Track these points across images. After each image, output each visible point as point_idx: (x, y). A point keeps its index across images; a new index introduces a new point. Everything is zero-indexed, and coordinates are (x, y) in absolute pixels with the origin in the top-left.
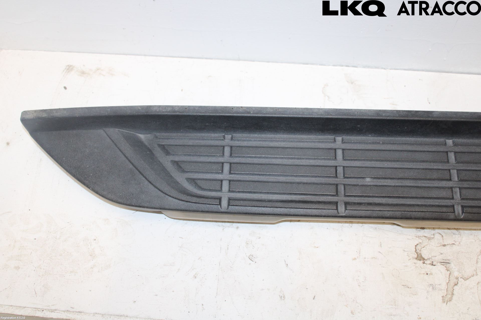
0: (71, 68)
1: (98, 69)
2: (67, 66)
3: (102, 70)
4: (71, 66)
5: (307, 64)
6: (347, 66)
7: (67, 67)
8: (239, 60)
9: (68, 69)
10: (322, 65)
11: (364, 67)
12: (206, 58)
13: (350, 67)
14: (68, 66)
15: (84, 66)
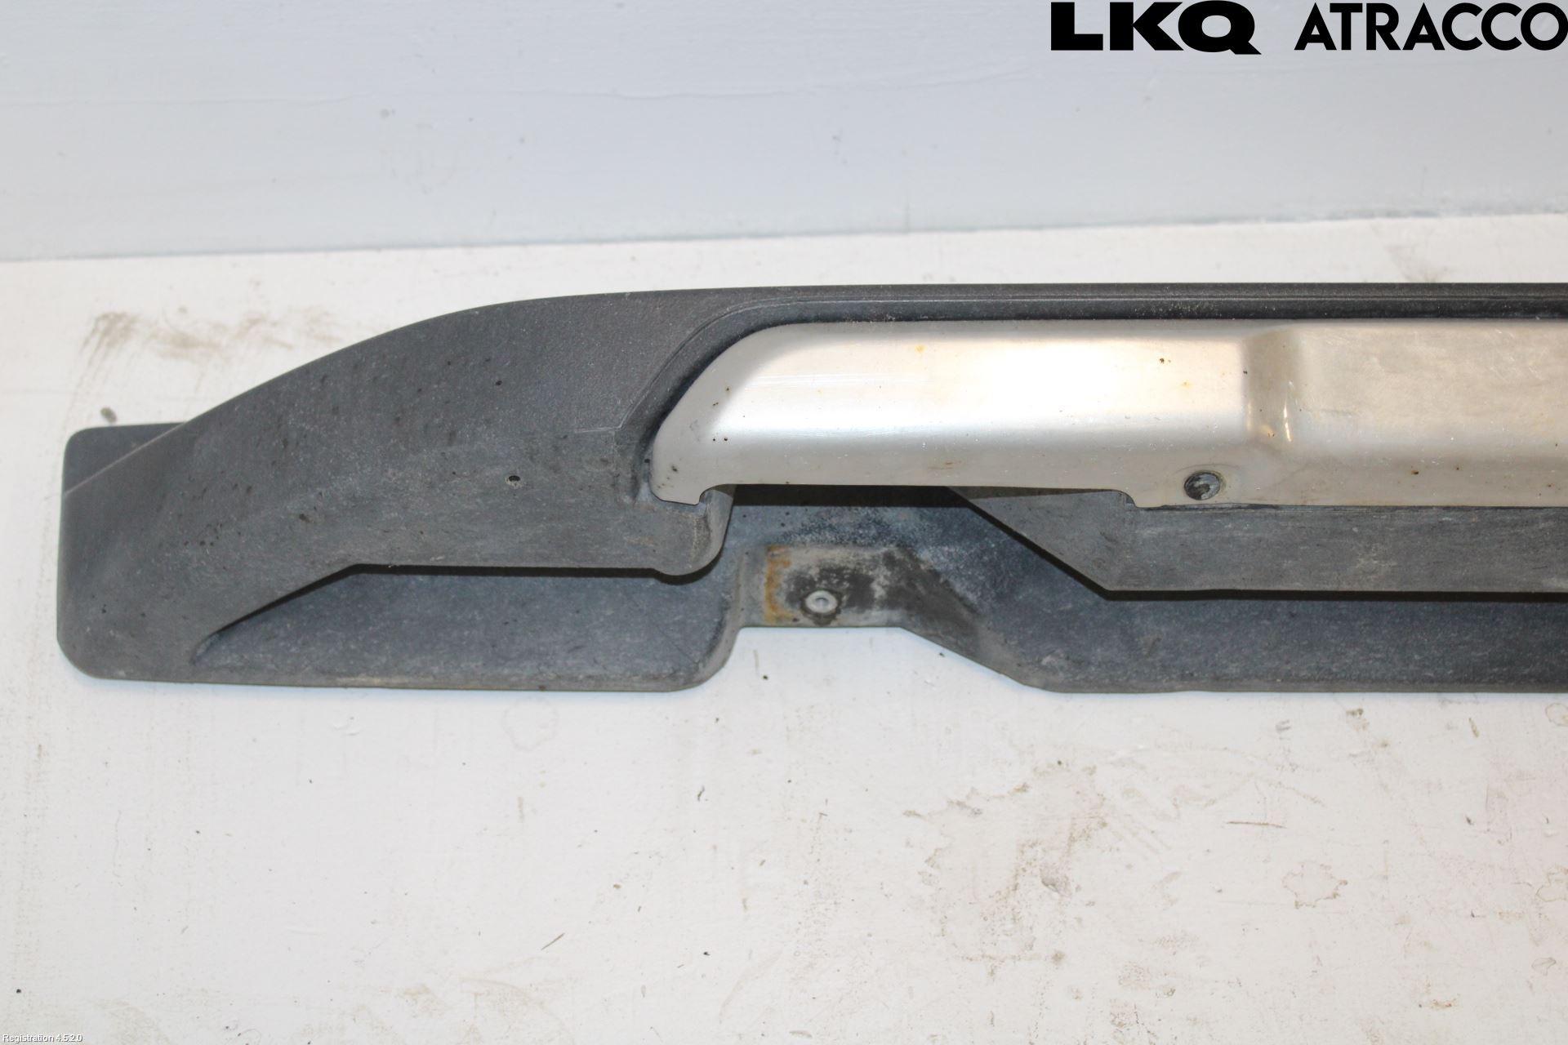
0: (120, 325)
1: (254, 322)
2: (98, 320)
3: (274, 324)
4: (119, 317)
5: (1213, 220)
6: (1391, 214)
7: (102, 325)
8: (907, 229)
9: (106, 333)
10: (1279, 219)
11: (1468, 210)
12: (755, 235)
13: (1405, 216)
14: (105, 317)
15: (183, 310)
